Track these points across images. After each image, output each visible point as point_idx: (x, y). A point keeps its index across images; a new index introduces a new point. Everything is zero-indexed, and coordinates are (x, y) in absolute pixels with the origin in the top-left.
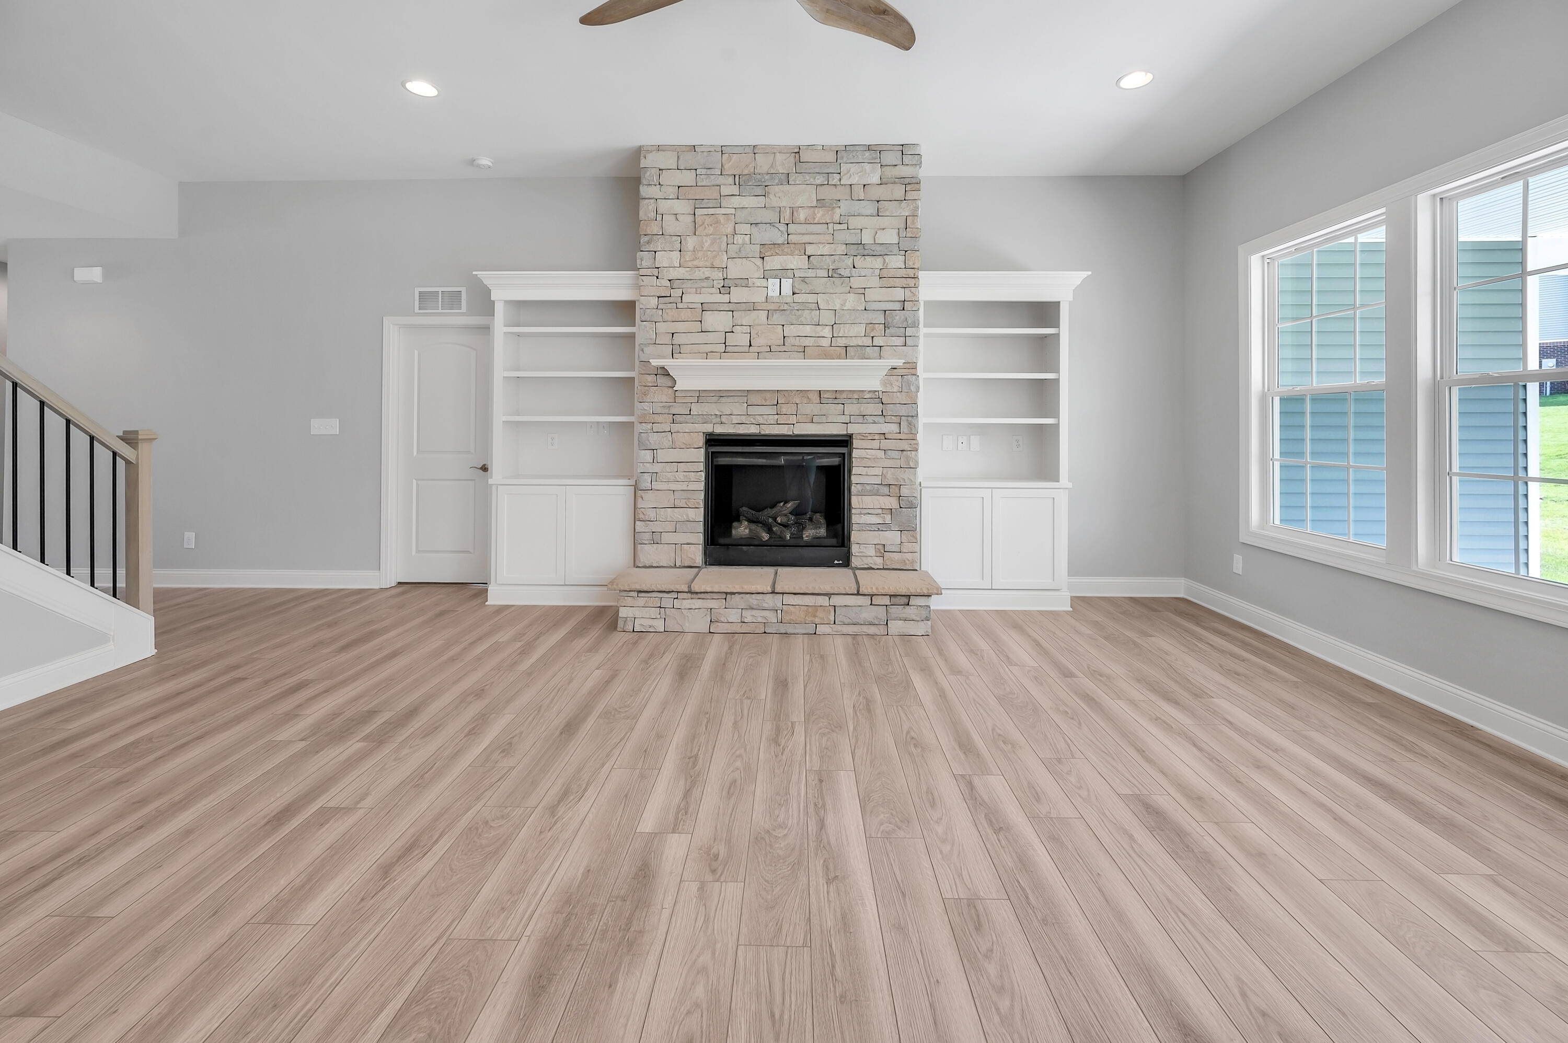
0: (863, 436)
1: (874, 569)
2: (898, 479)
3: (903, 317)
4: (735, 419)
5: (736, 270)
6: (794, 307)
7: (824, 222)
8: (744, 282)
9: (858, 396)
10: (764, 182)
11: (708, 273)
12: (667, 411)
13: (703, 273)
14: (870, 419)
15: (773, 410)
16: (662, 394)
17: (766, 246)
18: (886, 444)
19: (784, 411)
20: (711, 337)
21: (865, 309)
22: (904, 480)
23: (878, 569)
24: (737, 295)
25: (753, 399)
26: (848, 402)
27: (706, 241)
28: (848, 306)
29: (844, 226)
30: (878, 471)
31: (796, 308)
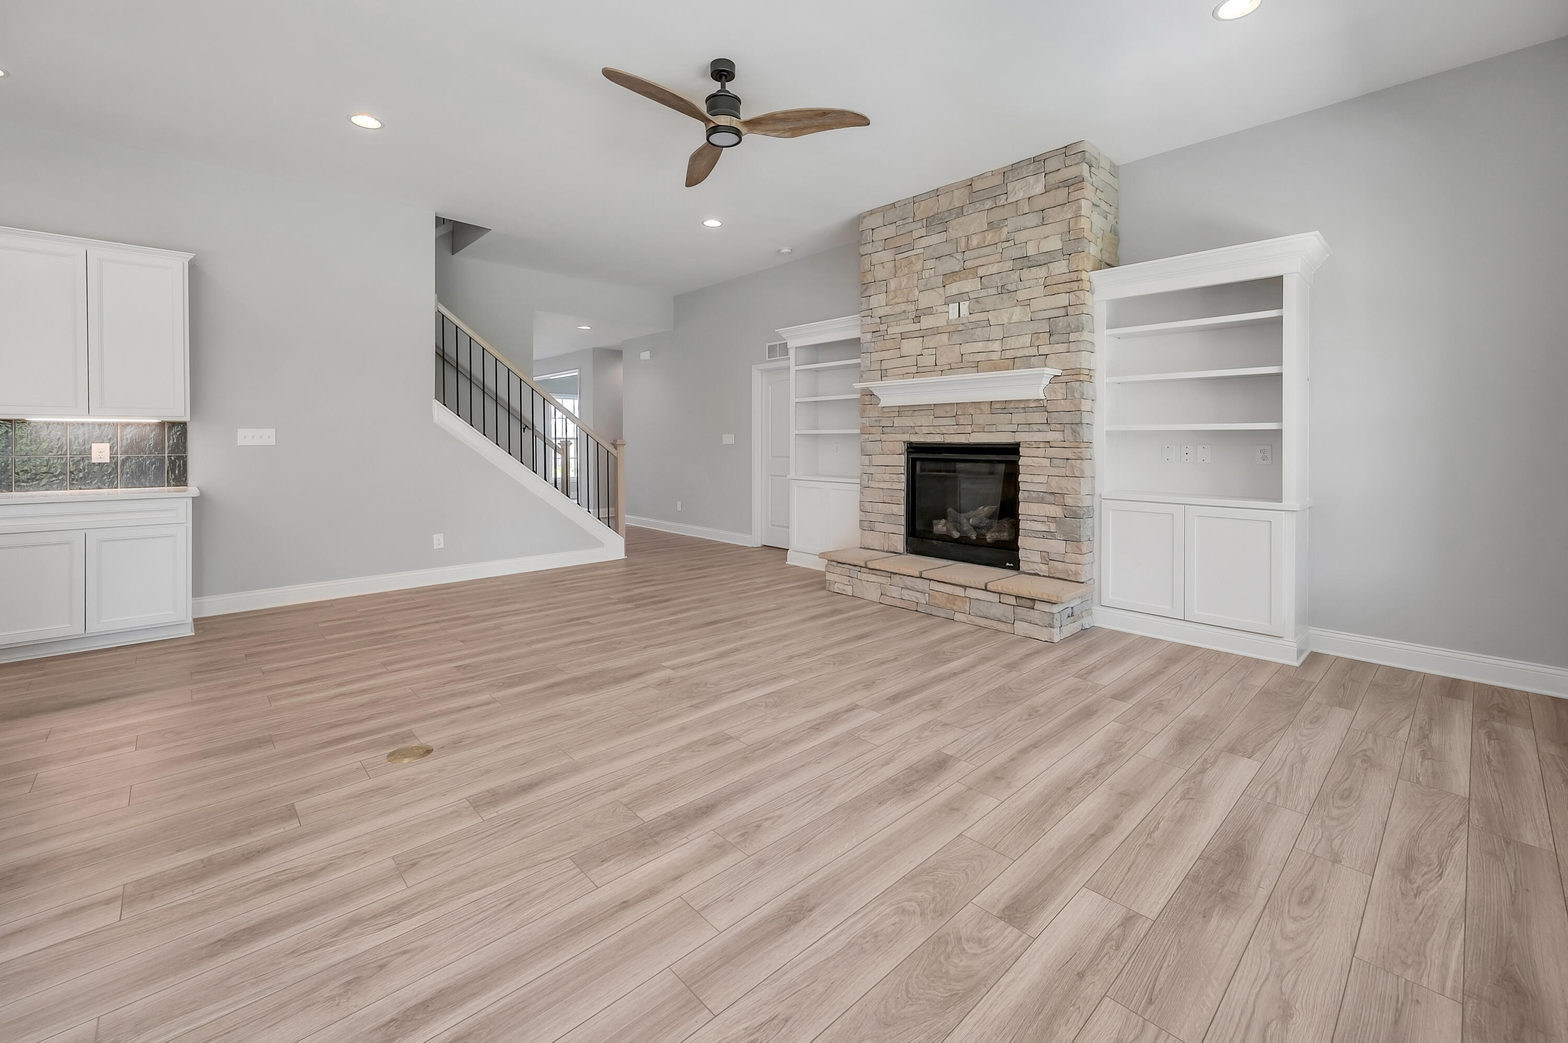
0: (1029, 444)
1: (1040, 575)
2: (1061, 487)
3: (1066, 323)
4: (925, 430)
5: (925, 300)
6: (968, 327)
7: (994, 243)
8: (929, 311)
9: (1023, 406)
10: (944, 219)
11: (903, 307)
12: (878, 424)
13: (901, 308)
14: (1035, 427)
15: (952, 421)
16: (875, 411)
17: (947, 276)
18: (1051, 452)
19: (961, 422)
20: (906, 361)
21: (1031, 320)
22: (1067, 489)
23: (1044, 576)
24: (927, 322)
25: (939, 412)
26: (1015, 411)
27: (903, 280)
28: (1015, 319)
29: (1012, 243)
30: (1043, 479)
31: (970, 327)
